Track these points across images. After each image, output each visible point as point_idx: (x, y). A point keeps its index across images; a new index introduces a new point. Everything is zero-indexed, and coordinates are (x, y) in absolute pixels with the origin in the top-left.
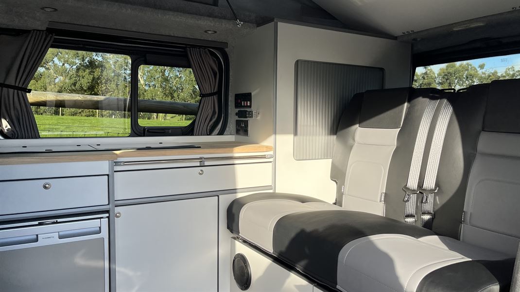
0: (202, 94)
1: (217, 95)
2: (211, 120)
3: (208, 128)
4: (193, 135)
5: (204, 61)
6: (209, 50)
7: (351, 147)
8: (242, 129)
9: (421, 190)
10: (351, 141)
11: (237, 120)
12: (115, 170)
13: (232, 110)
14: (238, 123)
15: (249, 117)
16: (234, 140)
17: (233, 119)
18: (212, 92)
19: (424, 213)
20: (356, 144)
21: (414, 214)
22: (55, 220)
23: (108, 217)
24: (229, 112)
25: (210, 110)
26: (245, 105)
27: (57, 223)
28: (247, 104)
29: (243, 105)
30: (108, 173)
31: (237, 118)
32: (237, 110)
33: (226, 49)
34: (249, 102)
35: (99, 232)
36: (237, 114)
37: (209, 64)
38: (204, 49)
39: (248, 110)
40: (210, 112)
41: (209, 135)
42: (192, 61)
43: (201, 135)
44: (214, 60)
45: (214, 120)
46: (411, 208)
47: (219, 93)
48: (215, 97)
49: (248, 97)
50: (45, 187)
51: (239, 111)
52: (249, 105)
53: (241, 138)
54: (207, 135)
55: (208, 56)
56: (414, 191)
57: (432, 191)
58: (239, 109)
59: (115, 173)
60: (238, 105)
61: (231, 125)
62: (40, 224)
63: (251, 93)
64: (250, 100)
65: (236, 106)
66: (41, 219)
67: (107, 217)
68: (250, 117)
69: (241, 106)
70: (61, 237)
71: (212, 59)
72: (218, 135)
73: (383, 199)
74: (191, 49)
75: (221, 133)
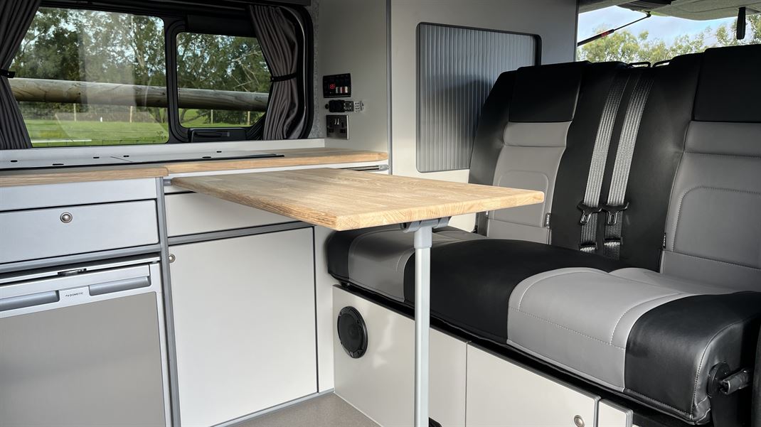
0: (274, 78)
1: (295, 78)
2: (288, 116)
3: (285, 128)
4: (263, 140)
5: (276, 26)
6: (282, 9)
7: (499, 151)
8: (336, 128)
9: (604, 207)
10: (498, 143)
11: (327, 116)
12: (166, 192)
13: (320, 101)
14: (330, 120)
15: (348, 110)
16: (324, 146)
17: (320, 114)
18: (289, 73)
19: (608, 240)
20: (505, 146)
21: (594, 241)
22: (83, 268)
23: (160, 262)
24: (315, 103)
25: (286, 102)
26: (341, 92)
27: (85, 272)
28: (344, 90)
29: (337, 92)
30: (155, 197)
31: (328, 112)
32: (327, 100)
33: (308, 8)
34: (346, 88)
35: (149, 284)
36: (326, 107)
37: (284, 31)
38: (275, 7)
39: (345, 99)
40: (287, 104)
41: (287, 139)
42: (257, 26)
43: (275, 139)
44: (290, 26)
45: (292, 116)
46: (589, 233)
47: (298, 75)
48: (293, 81)
49: (345, 80)
50: (63, 219)
51: (330, 102)
52: (346, 92)
53: (336, 143)
54: (284, 139)
55: (282, 19)
56: (593, 210)
57: (619, 208)
58: (332, 99)
59: (166, 196)
60: (327, 93)
61: (319, 124)
62: (60, 275)
63: (349, 75)
64: (349, 85)
65: (326, 95)
66: (62, 268)
67: (158, 262)
68: (350, 110)
69: (334, 95)
70: (92, 293)
71: (288, 23)
72: (299, 138)
73: (548, 223)
74: (256, 6)
75: (304, 135)
